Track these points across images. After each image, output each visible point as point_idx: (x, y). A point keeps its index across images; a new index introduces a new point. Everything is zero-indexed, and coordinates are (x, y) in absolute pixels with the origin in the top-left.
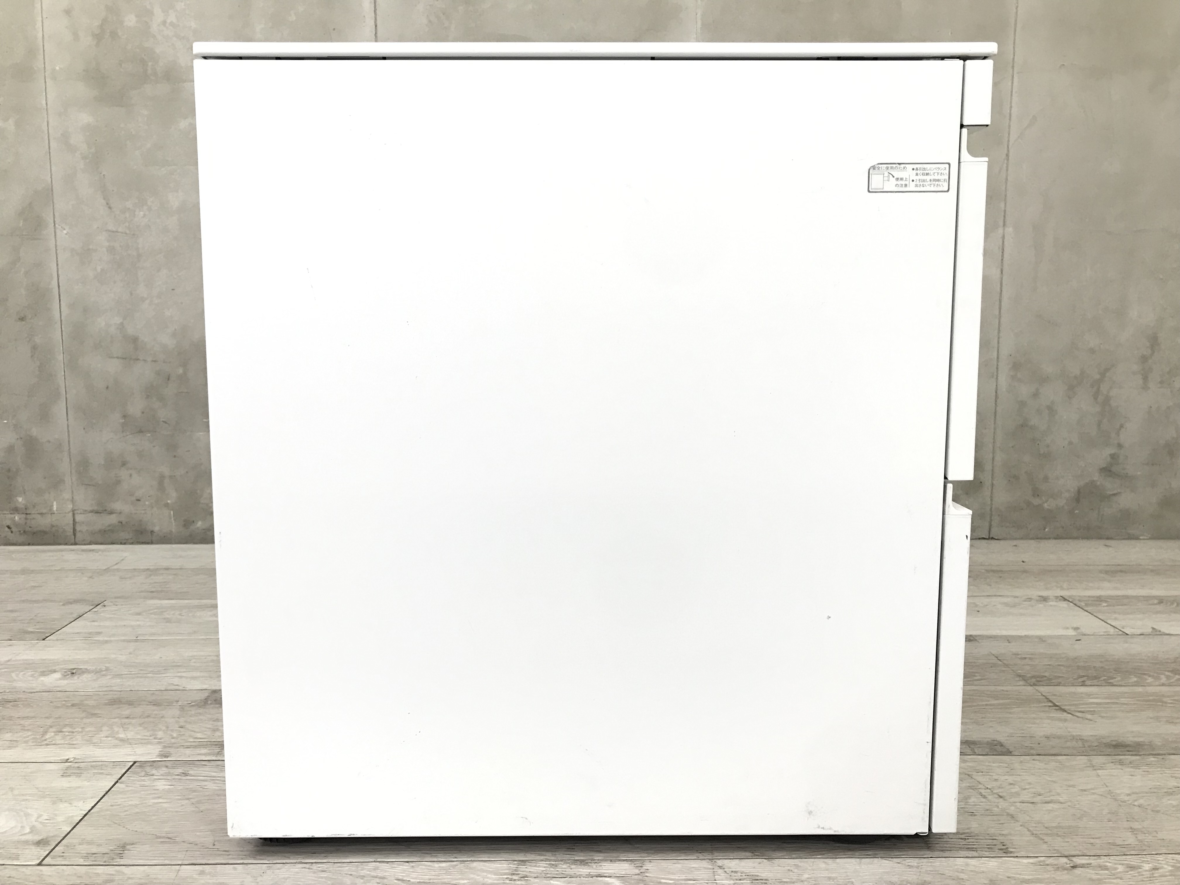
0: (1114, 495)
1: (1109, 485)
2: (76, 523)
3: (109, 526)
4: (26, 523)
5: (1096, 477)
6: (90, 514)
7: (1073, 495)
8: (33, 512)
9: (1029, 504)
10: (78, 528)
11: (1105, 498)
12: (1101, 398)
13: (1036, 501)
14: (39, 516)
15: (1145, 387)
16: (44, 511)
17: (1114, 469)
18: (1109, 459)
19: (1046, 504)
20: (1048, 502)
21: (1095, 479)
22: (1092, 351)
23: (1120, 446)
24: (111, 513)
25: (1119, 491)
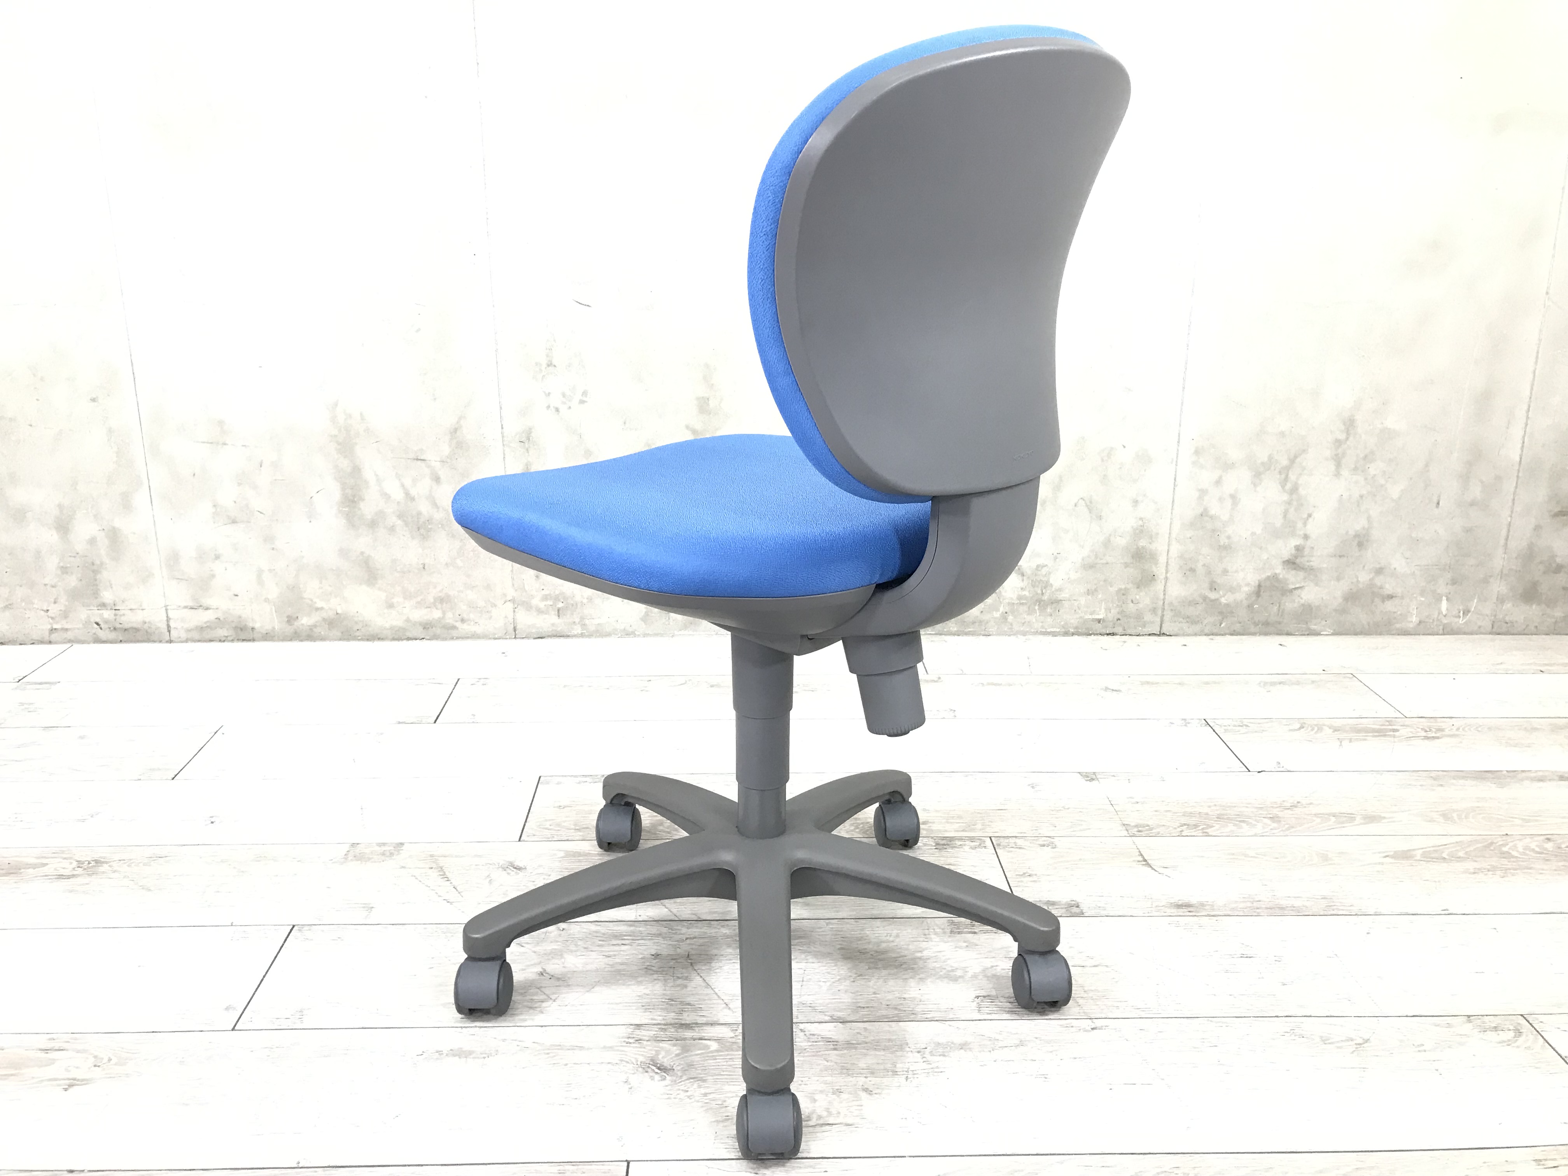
0: (1296, 589)
1: (1293, 578)
2: (170, 619)
3: (206, 623)
4: (115, 620)
5: (1279, 570)
6: (186, 610)
7: (1253, 589)
8: (123, 608)
9: (1205, 598)
10: (172, 624)
11: (1286, 592)
12: (1289, 486)
13: (1213, 595)
14: (130, 611)
15: (1337, 474)
16: (133, 608)
17: (1298, 561)
18: (1293, 552)
19: (1223, 598)
20: (1226, 597)
21: (1277, 571)
22: (1282, 434)
23: (1306, 537)
24: (207, 609)
25: (1303, 584)
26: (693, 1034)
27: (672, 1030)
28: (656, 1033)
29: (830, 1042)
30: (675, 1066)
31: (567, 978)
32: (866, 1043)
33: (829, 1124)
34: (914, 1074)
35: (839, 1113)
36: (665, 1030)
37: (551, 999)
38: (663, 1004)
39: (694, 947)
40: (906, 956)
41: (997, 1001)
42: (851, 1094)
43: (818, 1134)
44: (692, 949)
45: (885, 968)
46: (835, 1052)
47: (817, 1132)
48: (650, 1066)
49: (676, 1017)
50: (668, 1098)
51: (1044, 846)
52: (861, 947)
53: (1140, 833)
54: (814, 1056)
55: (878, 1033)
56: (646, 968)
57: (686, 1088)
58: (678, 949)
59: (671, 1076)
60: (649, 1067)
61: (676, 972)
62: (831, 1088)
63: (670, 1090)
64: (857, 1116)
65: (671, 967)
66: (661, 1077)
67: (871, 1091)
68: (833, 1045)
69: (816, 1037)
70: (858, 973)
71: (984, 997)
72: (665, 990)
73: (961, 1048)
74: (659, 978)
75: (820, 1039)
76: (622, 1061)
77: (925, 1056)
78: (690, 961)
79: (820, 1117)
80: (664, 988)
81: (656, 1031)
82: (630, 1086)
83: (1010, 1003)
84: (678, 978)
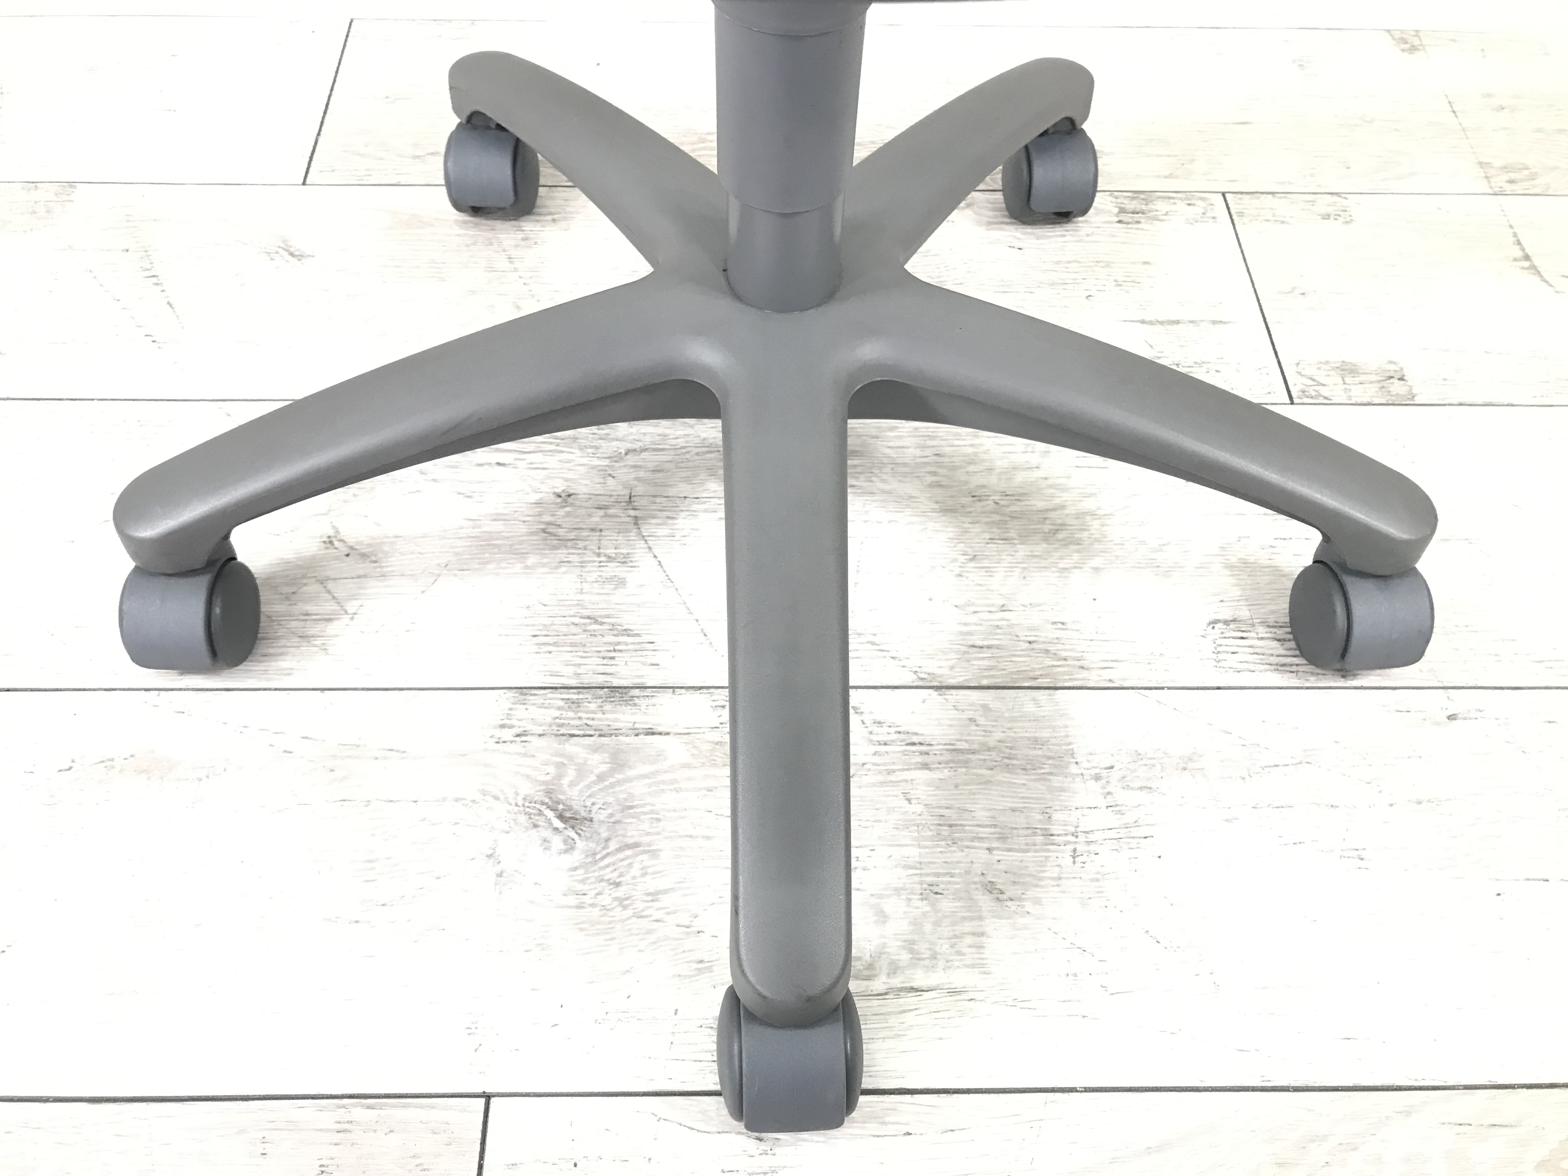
26: (634, 718)
27: (593, 706)
28: (557, 713)
29: (913, 744)
30: (595, 809)
31: (380, 555)
32: (989, 749)
33: (913, 989)
34: (1089, 843)
35: (934, 957)
36: (577, 703)
37: (346, 613)
38: (574, 630)
39: (642, 474)
40: (1063, 507)
41: (1253, 635)
42: (960, 899)
43: (893, 1021)
44: (638, 479)
45: (1025, 537)
46: (924, 775)
47: (889, 1014)
48: (543, 808)
49: (602, 669)
50: (580, 907)
51: (1327, 217)
52: (976, 481)
53: (1514, 187)
54: (882, 784)
55: (1013, 720)
56: (544, 531)
57: (616, 874)
58: (610, 481)
59: (587, 839)
60: (540, 814)
61: (604, 543)
62: (917, 879)
63: (583, 881)
64: (973, 966)
65: (593, 530)
66: (565, 842)
67: (1002, 893)
68: (921, 753)
69: (886, 729)
70: (969, 550)
71: (1226, 622)
72: (581, 592)
73: (1185, 769)
74: (572, 558)
75: (894, 737)
76: (484, 793)
77: (1109, 789)
78: (632, 513)
79: (894, 969)
80: (579, 586)
81: (559, 708)
82: (498, 869)
83: (1279, 640)
84: (610, 559)
